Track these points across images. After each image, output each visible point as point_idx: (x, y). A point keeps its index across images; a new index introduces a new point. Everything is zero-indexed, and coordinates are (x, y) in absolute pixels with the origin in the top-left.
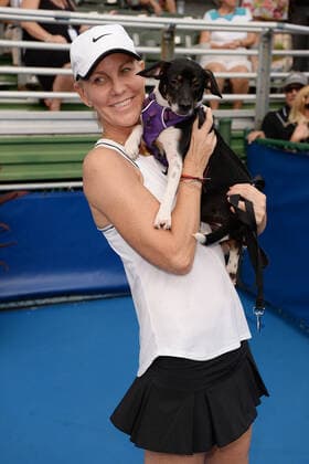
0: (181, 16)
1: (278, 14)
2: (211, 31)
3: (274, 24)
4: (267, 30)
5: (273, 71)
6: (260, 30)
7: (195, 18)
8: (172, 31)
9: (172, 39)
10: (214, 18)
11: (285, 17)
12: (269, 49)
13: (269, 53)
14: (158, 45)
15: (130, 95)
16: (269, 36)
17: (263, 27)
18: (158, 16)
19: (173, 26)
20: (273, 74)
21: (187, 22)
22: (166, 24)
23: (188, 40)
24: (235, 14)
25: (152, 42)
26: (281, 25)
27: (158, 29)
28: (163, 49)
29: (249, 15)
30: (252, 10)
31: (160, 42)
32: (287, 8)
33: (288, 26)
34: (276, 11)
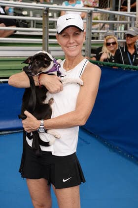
0: (52, 4)
1: (95, 4)
2: (65, 11)
3: (93, 9)
4: (90, 11)
5: (93, 29)
6: (87, 11)
7: (58, 5)
8: (47, 10)
9: (47, 14)
10: (66, 5)
11: (98, 6)
12: (91, 20)
13: (91, 21)
14: (42, 17)
15: (76, 44)
16: (90, 14)
17: (88, 10)
18: (41, 3)
19: (48, 8)
20: (93, 31)
21: (55, 6)
22: (44, 7)
23: (55, 15)
24: (76, 4)
25: (38, 15)
26: (96, 9)
27: (42, 9)
28: (44, 19)
29: (82, 4)
30: (84, 2)
31: (42, 15)
32: (98, 2)
33: (99, 9)
34: (94, 2)
